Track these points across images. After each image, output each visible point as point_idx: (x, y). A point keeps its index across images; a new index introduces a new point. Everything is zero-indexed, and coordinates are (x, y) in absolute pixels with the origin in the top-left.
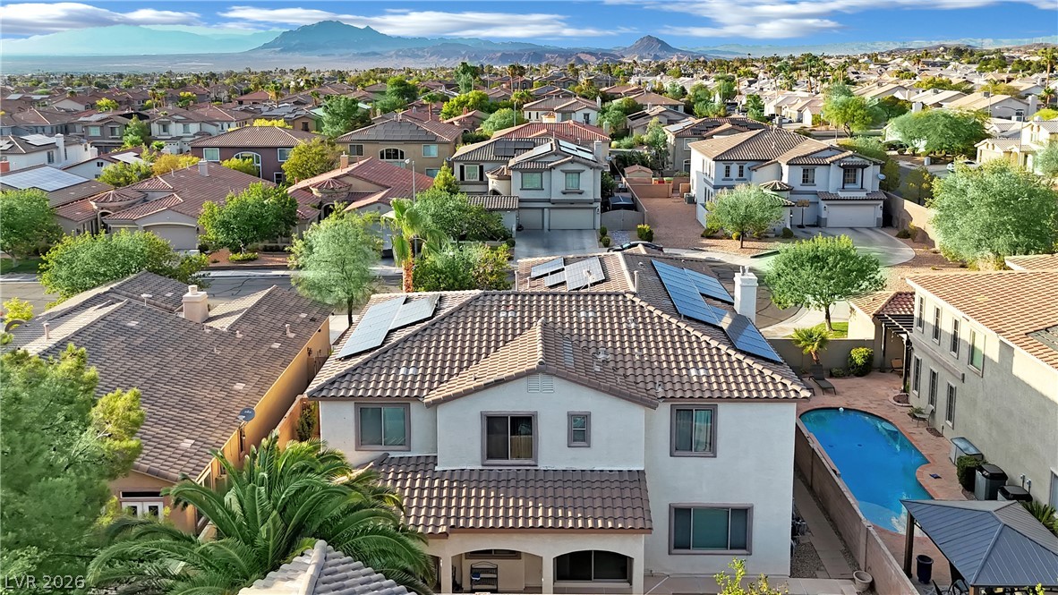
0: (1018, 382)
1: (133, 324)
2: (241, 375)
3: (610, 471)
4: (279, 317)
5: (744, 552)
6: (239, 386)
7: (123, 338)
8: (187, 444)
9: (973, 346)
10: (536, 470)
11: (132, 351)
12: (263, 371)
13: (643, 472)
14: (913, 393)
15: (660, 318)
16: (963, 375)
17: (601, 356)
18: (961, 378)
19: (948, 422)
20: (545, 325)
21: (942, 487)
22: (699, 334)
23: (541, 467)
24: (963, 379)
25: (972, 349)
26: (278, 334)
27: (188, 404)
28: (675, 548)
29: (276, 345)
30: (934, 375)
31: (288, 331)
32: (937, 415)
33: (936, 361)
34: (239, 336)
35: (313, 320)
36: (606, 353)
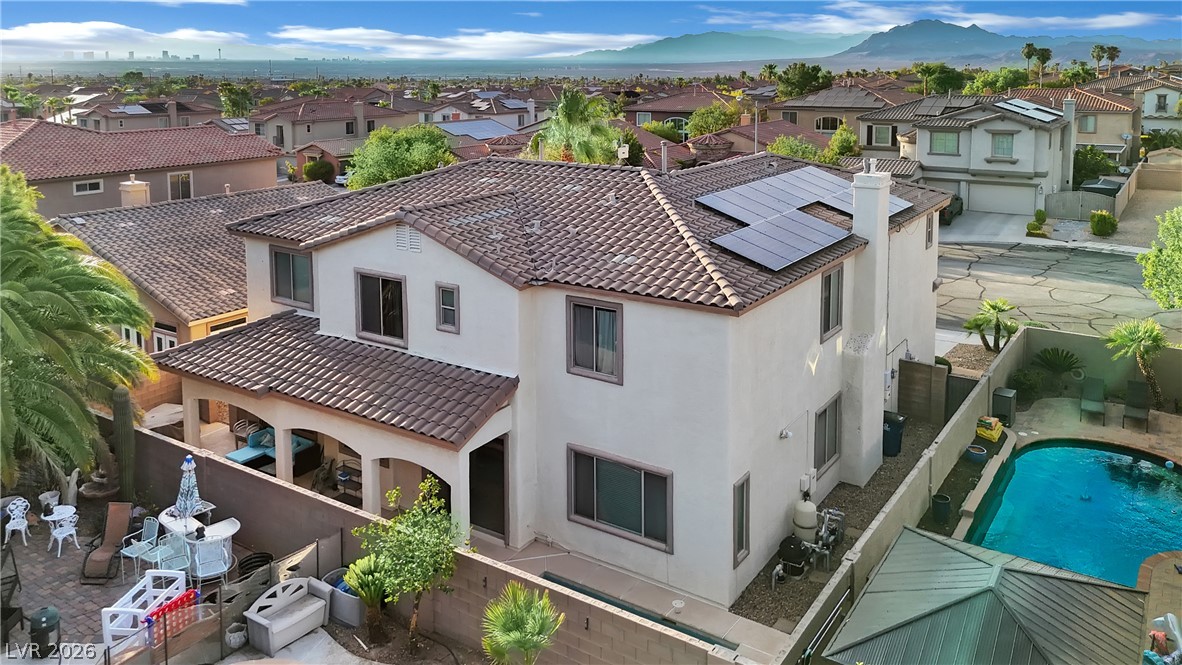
3: (478, 371)
5: (662, 546)
8: (226, 292)
10: (403, 354)
20: (512, 193)
23: (411, 351)
28: (576, 513)
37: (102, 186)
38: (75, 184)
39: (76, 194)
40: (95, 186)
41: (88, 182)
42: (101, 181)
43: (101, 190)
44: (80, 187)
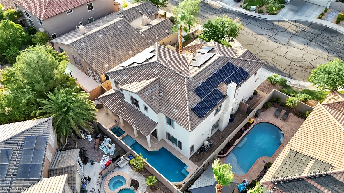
1: (119, 27)
2: (133, 49)
3: (151, 119)
4: (159, 31)
5: (180, 149)
6: (130, 52)
7: (114, 31)
8: (106, 66)
10: (139, 111)
11: (114, 35)
12: (139, 49)
17: (161, 94)
20: (159, 78)
26: (154, 37)
27: (115, 55)
28: (168, 139)
29: (150, 41)
35: (168, 33)
37: (72, 11)
38: (67, 12)
39: (67, 14)
40: (71, 11)
41: (69, 11)
42: (72, 10)
43: (73, 12)
44: (68, 13)
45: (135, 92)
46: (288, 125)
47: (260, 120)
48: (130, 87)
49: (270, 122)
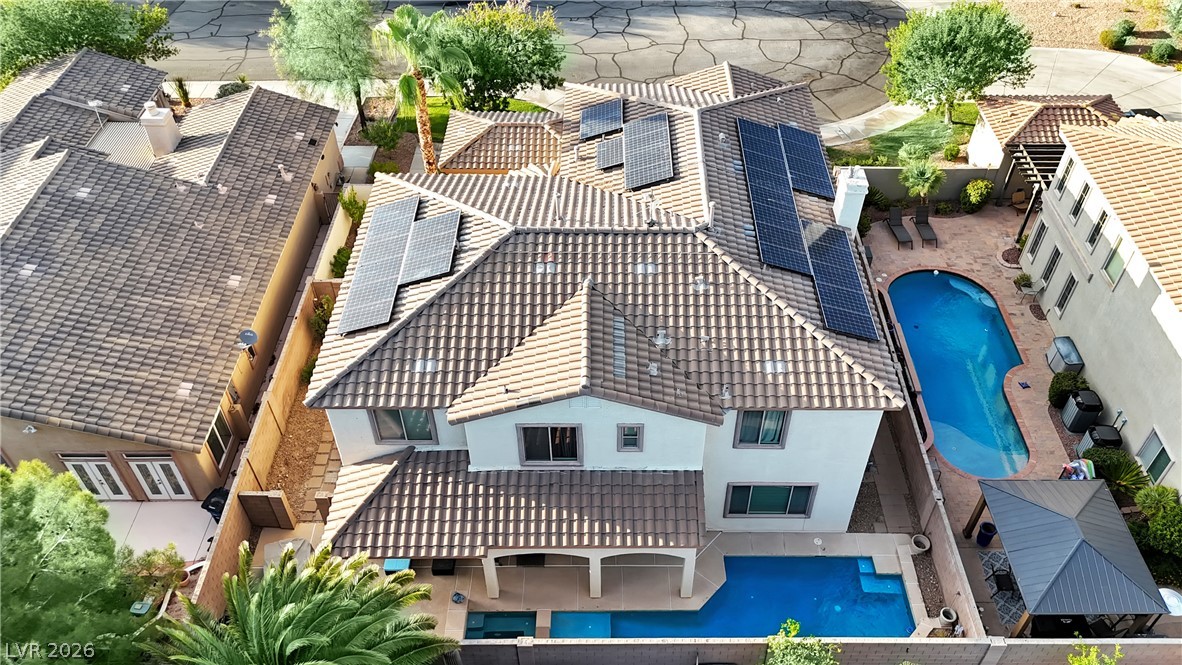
0: (1153, 321)
1: (83, 193)
2: (234, 261)
3: (664, 471)
4: (269, 145)
5: (803, 515)
6: (234, 281)
7: (74, 223)
8: (184, 390)
9: (1115, 251)
10: (582, 471)
11: (92, 242)
12: (259, 250)
13: (701, 472)
14: (1026, 257)
15: (736, 274)
16: (1092, 276)
17: (660, 342)
18: (1088, 278)
19: (1057, 309)
20: (593, 288)
21: (1028, 402)
22: (782, 305)
23: (588, 466)
24: (1089, 280)
25: (1113, 253)
26: (271, 178)
27: (177, 324)
28: (730, 513)
29: (271, 199)
30: (1057, 254)
31: (283, 173)
32: (1046, 294)
33: (1064, 239)
34: (223, 190)
35: (313, 142)
36: (666, 336)
45: (577, 389)
46: (952, 251)
47: (883, 278)
48: (509, 387)
49: (911, 270)
